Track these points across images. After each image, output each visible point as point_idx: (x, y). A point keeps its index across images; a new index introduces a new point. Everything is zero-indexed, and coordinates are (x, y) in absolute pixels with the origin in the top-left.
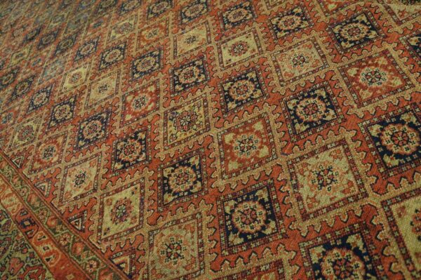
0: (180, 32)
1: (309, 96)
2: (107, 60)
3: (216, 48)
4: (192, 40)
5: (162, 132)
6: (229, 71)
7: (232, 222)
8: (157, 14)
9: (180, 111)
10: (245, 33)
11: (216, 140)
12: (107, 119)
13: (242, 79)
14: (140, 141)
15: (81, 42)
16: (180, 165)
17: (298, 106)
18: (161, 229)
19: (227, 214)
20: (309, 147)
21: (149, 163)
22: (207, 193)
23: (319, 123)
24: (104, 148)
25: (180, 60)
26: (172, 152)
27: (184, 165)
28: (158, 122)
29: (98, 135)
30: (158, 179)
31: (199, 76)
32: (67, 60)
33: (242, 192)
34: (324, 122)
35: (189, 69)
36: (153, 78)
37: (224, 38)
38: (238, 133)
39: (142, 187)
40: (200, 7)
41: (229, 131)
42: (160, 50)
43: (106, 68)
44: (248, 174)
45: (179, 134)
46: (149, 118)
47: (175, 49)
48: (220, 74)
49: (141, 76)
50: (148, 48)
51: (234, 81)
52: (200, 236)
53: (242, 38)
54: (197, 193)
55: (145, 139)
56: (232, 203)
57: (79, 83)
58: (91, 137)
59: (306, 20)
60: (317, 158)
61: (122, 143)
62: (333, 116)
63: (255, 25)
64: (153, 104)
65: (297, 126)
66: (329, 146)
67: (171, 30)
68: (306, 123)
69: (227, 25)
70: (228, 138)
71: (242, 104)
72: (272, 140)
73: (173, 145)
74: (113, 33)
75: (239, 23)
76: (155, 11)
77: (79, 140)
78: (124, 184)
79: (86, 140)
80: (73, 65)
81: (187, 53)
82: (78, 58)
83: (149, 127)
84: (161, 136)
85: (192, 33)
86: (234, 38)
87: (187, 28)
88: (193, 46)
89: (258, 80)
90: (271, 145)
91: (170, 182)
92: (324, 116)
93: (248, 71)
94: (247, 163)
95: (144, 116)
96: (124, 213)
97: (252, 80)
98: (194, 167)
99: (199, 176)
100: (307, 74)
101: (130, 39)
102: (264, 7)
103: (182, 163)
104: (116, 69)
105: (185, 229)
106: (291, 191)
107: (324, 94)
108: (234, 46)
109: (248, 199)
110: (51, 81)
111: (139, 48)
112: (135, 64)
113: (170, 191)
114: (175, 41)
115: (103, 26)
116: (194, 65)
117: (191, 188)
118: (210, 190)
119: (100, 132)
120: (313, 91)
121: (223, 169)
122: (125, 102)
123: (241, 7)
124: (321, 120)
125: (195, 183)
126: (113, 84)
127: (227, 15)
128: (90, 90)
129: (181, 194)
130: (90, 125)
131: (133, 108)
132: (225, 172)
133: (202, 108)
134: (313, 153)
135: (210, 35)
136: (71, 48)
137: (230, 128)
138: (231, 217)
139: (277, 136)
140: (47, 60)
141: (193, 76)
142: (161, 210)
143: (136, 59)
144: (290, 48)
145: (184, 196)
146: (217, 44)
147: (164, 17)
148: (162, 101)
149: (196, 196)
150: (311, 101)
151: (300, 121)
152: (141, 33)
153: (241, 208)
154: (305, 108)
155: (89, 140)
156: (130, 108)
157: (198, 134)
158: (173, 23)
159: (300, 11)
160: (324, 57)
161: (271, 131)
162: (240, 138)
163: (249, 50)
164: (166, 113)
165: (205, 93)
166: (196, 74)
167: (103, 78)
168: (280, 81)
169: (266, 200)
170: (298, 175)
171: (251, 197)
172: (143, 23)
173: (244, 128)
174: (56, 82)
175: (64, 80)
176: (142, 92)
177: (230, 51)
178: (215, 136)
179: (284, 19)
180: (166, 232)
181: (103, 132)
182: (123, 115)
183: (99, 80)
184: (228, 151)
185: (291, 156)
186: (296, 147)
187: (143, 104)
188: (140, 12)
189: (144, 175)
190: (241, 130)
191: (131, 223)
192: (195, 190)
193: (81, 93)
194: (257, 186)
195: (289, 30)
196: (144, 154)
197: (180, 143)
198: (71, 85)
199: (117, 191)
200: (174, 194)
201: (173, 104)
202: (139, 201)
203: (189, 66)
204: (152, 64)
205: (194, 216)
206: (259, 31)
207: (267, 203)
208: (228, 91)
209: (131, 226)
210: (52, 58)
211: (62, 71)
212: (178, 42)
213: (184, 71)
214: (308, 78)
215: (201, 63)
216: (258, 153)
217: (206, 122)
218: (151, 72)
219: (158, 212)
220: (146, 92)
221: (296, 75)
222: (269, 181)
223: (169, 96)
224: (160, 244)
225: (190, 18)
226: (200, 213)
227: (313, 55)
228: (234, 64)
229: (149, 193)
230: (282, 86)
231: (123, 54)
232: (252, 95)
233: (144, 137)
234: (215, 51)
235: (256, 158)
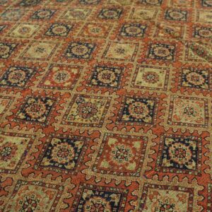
0: (116, 40)
1: (183, 142)
2: (54, 30)
3: (135, 67)
4: (121, 51)
5: (66, 109)
6: (136, 90)
7: (83, 207)
8: (106, 18)
9: (87, 100)
10: (160, 68)
11: (102, 137)
12: (31, 74)
13: (142, 102)
14: (47, 106)
15: (42, 6)
16: (67, 141)
17: (173, 145)
18: (29, 183)
19: (82, 199)
20: (165, 181)
21: (45, 126)
22: (76, 174)
23: (181, 167)
24: (18, 96)
25: (106, 61)
26: (66, 128)
27: (69, 143)
28: (67, 99)
29: (18, 83)
30: (46, 143)
31: (113, 81)
32: (26, 13)
33: (101, 188)
34: (185, 168)
35: (109, 72)
36: (79, 64)
37: (144, 64)
38: (120, 141)
39: (31, 142)
40: (139, 30)
41: (115, 136)
42: (95, 45)
43: (50, 36)
44: (113, 177)
45: (78, 117)
46: (62, 92)
47: (106, 51)
48: (129, 89)
49: (72, 57)
50: (87, 39)
51: (136, 100)
52: (55, 205)
53: (157, 71)
54: (69, 170)
55: (51, 107)
56: (90, 192)
57: (25, 35)
58: (13, 81)
59: (207, 83)
60: (167, 192)
61: (33, 100)
62: (193, 167)
63: (171, 66)
64: (70, 83)
65: (165, 160)
66: (180, 189)
67: (109, 35)
68: (172, 162)
69: (151, 55)
70: (112, 141)
71: (134, 121)
72: (141, 161)
73: (69, 123)
74: (68, 14)
75: (160, 58)
76: (105, 14)
77: (3, 78)
78: (19, 132)
79: (8, 82)
80: (28, 19)
81: (113, 59)
82: (34, 17)
83: (59, 99)
84: (64, 112)
85: (123, 46)
86: (151, 67)
87: (122, 41)
88: (120, 57)
89: (153, 110)
90: (139, 164)
91: (53, 151)
92: (187, 164)
93: (149, 99)
94: (116, 168)
95: (59, 88)
96: (8, 155)
97: (149, 107)
98: (76, 149)
99: (76, 158)
100: (190, 125)
101: (78, 24)
102: (183, 57)
103: (69, 141)
104: (56, 41)
105: (46, 193)
106: (137, 207)
107: (194, 147)
108: (149, 74)
109: (103, 196)
110: (6, 22)
111: (81, 35)
112: (72, 45)
113: (50, 157)
114: (109, 45)
115: (64, 4)
116: (114, 71)
117: (66, 164)
118: (79, 173)
119: (22, 81)
120: (188, 140)
121: (96, 163)
122: (51, 70)
123: (167, 47)
124: (183, 165)
125: (71, 161)
126: (49, 51)
127: (154, 48)
128: (30, 46)
129: (57, 164)
130: (17, 72)
131: (54, 78)
132: (97, 166)
133: (103, 107)
134: (166, 187)
135: (135, 55)
136: (33, 6)
137: (116, 135)
138: (84, 203)
139: (147, 160)
140: (11, 5)
141: (109, 79)
142: (36, 168)
143: (74, 42)
144: (187, 98)
145: (58, 167)
146: (137, 65)
147: (110, 23)
148: (78, 84)
149: (66, 172)
150: (184, 147)
151: (169, 158)
152: (88, 24)
153: (95, 200)
154: (177, 150)
155: (11, 83)
156: (52, 76)
157: (92, 125)
158: (113, 31)
159: (206, 74)
160: (207, 118)
161: (144, 153)
162: (120, 146)
163: (158, 82)
164: (76, 96)
165: (111, 97)
166: (112, 79)
167: (44, 42)
168: (169, 119)
169: (116, 204)
170: (148, 198)
171: (106, 196)
172: (93, 19)
173: (126, 140)
174: (9, 25)
175: (16, 27)
176: (67, 70)
177: (144, 76)
178: (103, 134)
179: (193, 74)
180: (31, 188)
181: (23, 83)
182: (45, 79)
183: (40, 42)
184: (107, 151)
185: (149, 181)
186: (157, 176)
187: (63, 79)
188: (94, 9)
189: (37, 133)
190: (123, 141)
191: (9, 165)
192: (68, 167)
193: (23, 44)
194: (115, 190)
195: (192, 84)
196: (44, 118)
197: (75, 124)
198: (19, 34)
199: (11, 135)
200: (52, 162)
201: (84, 92)
202: (23, 152)
203: (110, 70)
204: (84, 52)
205: (57, 187)
206: (171, 72)
207: (116, 207)
208: (128, 106)
209: (8, 168)
210: (15, 6)
211: (17, 20)
212: (111, 47)
213: (104, 72)
214: (189, 128)
215: (119, 72)
216: (127, 164)
217: (102, 119)
218: (80, 58)
219: (33, 168)
220: (69, 71)
221: (181, 121)
222: (125, 191)
223: (84, 83)
224: (22, 194)
225: (127, 34)
226: (63, 187)
227: (200, 113)
228: (142, 87)
229: (33, 150)
230: (168, 123)
231: (68, 33)
232: (144, 118)
233: (51, 104)
234: (134, 70)
235: (124, 168)
